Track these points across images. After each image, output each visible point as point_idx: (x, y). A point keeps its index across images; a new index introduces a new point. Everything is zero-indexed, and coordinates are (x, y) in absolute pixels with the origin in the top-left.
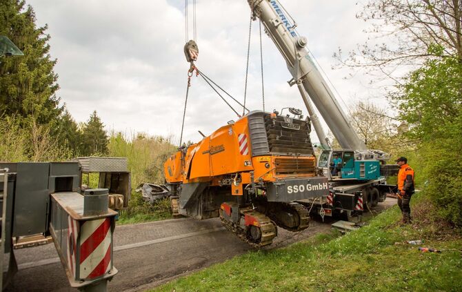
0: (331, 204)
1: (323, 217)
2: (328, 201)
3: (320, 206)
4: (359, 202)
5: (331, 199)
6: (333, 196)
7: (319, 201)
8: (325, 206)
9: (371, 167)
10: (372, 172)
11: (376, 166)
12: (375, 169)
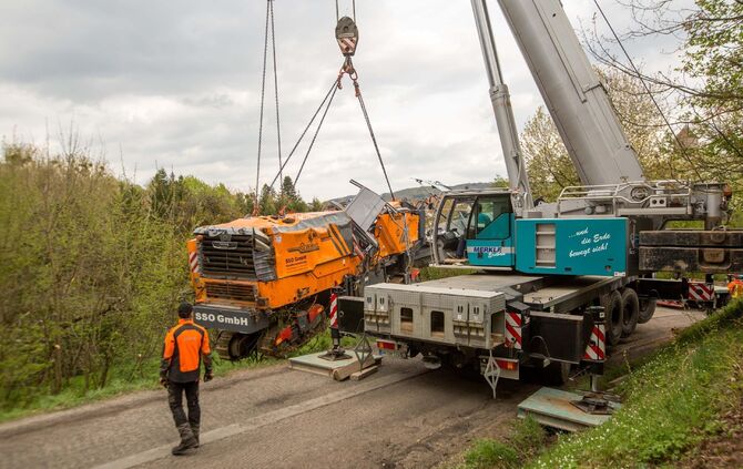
0: (518, 346)
1: (494, 385)
2: (510, 337)
3: (486, 352)
4: (594, 338)
5: (519, 331)
6: (521, 323)
7: (483, 339)
8: (501, 352)
9: (582, 237)
10: (586, 252)
11: (607, 237)
12: (599, 244)
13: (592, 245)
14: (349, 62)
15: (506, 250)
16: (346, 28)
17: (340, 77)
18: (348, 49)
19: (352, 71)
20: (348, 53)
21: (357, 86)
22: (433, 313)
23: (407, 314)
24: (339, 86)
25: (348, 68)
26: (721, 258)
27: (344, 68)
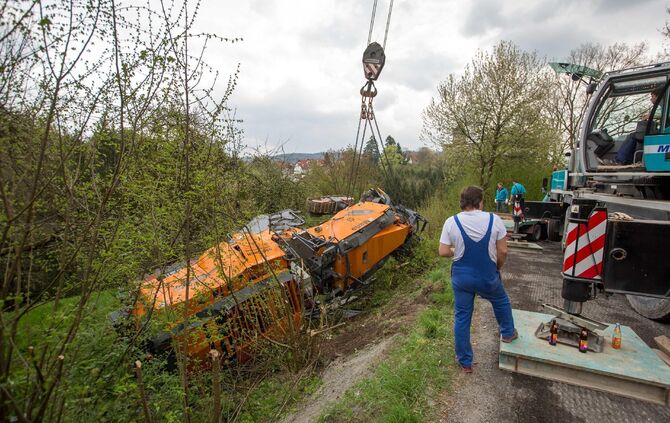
18: (371, 74)
20: (371, 77)
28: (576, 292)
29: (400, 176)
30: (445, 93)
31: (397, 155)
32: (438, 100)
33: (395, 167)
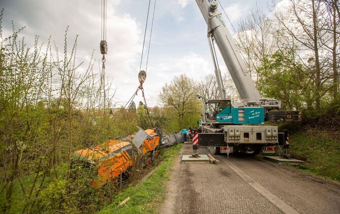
9: (252, 113)
10: (253, 117)
11: (259, 113)
12: (257, 115)
13: (255, 115)
14: (141, 85)
15: (230, 117)
16: (142, 74)
17: (137, 91)
18: (142, 81)
19: (142, 88)
20: (142, 82)
21: (143, 93)
22: (257, 134)
23: (246, 135)
24: (137, 94)
25: (141, 88)
26: (291, 118)
27: (139, 87)
28: (195, 148)
29: (146, 119)
30: (164, 90)
31: (144, 110)
32: (162, 92)
33: (144, 115)
